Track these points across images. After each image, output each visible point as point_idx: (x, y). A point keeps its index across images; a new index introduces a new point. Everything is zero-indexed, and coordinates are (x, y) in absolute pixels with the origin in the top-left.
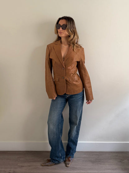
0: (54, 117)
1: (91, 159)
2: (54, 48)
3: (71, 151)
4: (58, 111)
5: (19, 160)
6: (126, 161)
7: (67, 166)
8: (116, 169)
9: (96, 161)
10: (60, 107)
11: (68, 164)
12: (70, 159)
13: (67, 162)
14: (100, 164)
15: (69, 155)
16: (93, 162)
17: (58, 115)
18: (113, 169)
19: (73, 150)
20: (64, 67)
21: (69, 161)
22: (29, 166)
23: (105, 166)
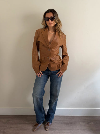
0: (38, 90)
1: (65, 122)
2: (42, 33)
3: (50, 117)
4: (41, 85)
5: (8, 123)
6: (92, 123)
7: (46, 129)
8: (84, 130)
9: (69, 123)
10: (43, 82)
11: (47, 128)
12: (49, 124)
13: (46, 127)
14: (72, 125)
15: (48, 121)
16: (67, 124)
17: (42, 88)
18: (82, 130)
19: (52, 117)
20: (50, 49)
21: (48, 125)
22: (16, 127)
23: (76, 127)
